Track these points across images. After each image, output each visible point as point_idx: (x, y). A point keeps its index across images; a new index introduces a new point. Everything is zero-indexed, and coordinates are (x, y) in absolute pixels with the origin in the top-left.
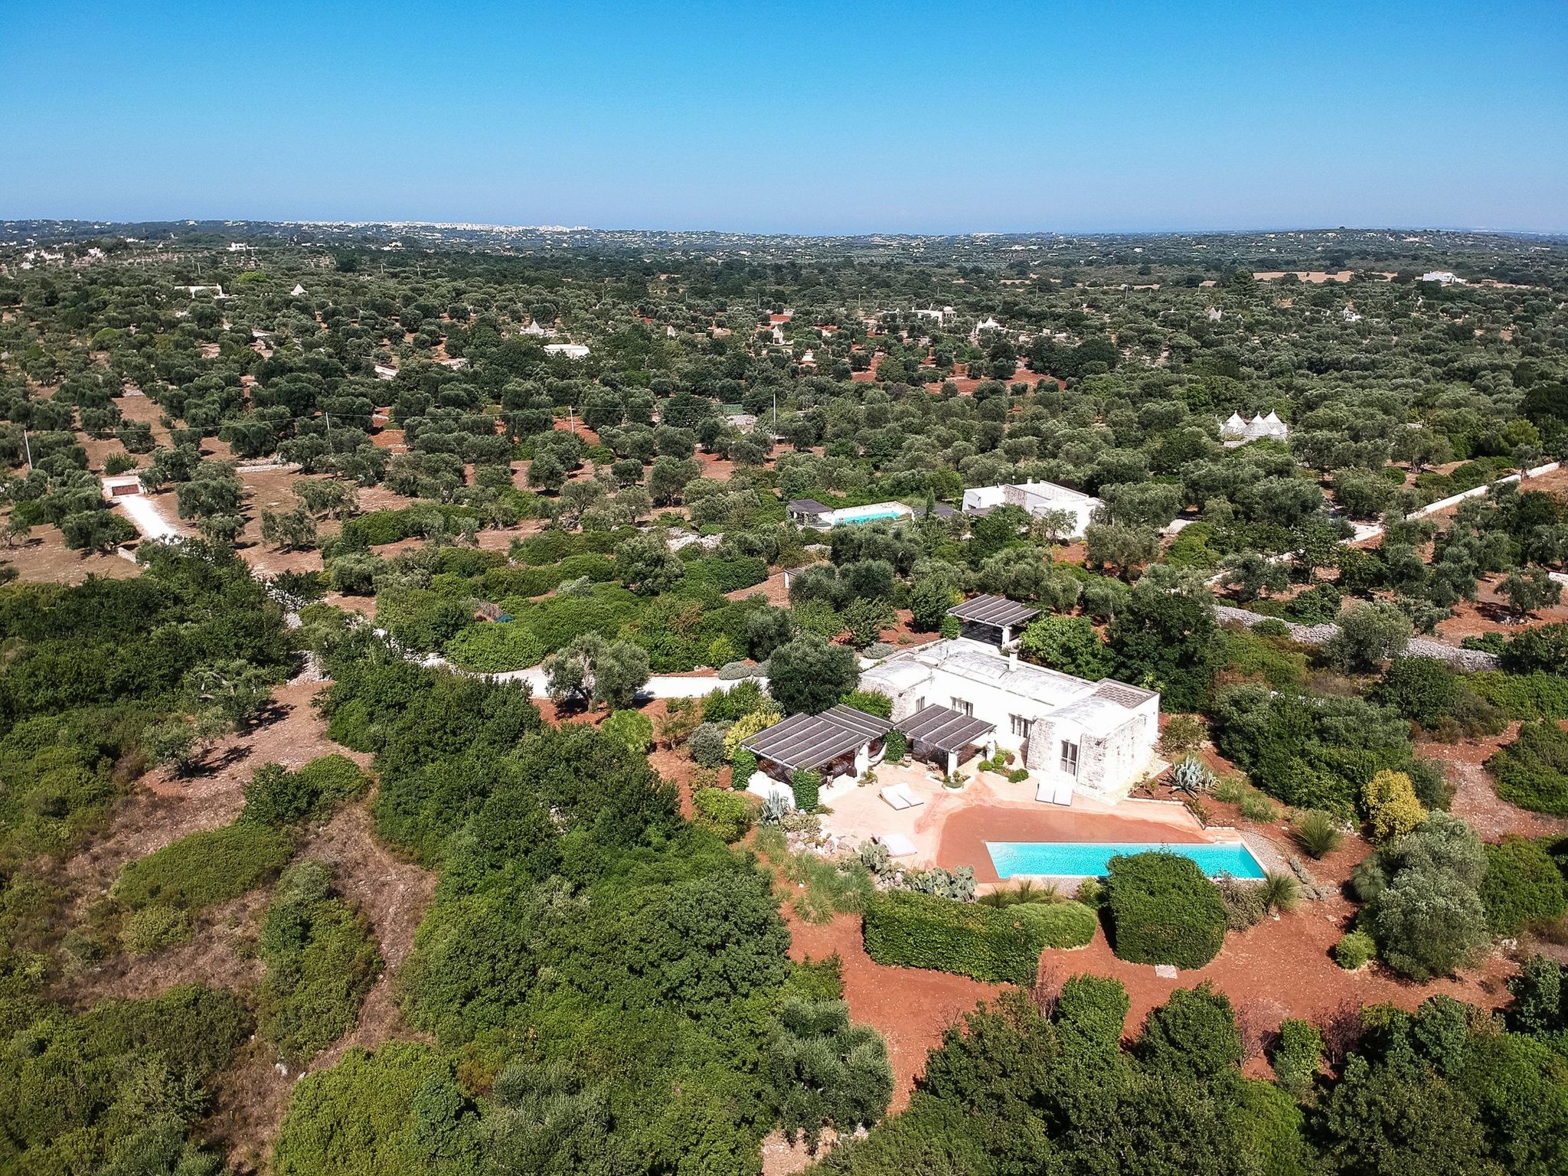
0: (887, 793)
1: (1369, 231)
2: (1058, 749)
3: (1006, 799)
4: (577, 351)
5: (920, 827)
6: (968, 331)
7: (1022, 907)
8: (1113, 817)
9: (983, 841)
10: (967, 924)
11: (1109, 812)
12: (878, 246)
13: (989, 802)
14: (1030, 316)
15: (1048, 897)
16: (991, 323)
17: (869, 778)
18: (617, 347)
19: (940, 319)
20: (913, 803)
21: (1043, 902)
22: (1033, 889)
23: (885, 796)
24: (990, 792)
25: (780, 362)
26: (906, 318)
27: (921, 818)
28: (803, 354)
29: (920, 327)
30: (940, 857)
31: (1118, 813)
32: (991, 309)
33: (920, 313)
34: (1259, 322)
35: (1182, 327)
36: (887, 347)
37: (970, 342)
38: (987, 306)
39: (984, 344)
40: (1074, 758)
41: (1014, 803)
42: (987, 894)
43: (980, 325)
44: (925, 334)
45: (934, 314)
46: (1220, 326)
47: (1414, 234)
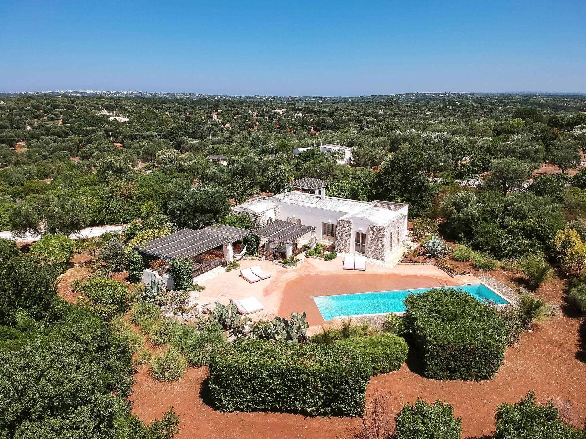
0: (246, 273)
1: (426, 93)
2: (353, 237)
3: (324, 270)
4: (124, 120)
5: (267, 292)
6: (292, 117)
7: (346, 341)
8: (394, 275)
9: (311, 297)
10: (301, 363)
11: (390, 272)
12: (257, 98)
13: (313, 272)
14: (315, 112)
15: (365, 331)
16: (300, 114)
17: (234, 265)
18: (142, 118)
19: (281, 113)
20: (263, 277)
21: (361, 335)
22: (352, 326)
23: (244, 275)
24: (314, 267)
25: (216, 125)
26: (268, 112)
27: (269, 286)
28: (226, 123)
29: (273, 115)
30: (281, 310)
31: (396, 272)
32: (300, 110)
33: (273, 111)
34: (397, 114)
35: (370, 116)
36: (260, 122)
37: (293, 121)
38: (298, 108)
39: (298, 121)
40: (364, 242)
41: (329, 271)
42: (317, 334)
43: (296, 115)
44: (275, 118)
45: (278, 111)
46: (383, 115)
47: (442, 94)
